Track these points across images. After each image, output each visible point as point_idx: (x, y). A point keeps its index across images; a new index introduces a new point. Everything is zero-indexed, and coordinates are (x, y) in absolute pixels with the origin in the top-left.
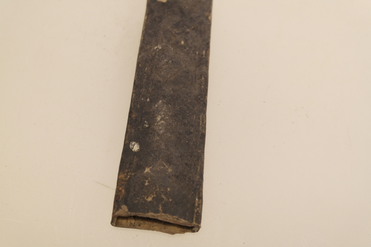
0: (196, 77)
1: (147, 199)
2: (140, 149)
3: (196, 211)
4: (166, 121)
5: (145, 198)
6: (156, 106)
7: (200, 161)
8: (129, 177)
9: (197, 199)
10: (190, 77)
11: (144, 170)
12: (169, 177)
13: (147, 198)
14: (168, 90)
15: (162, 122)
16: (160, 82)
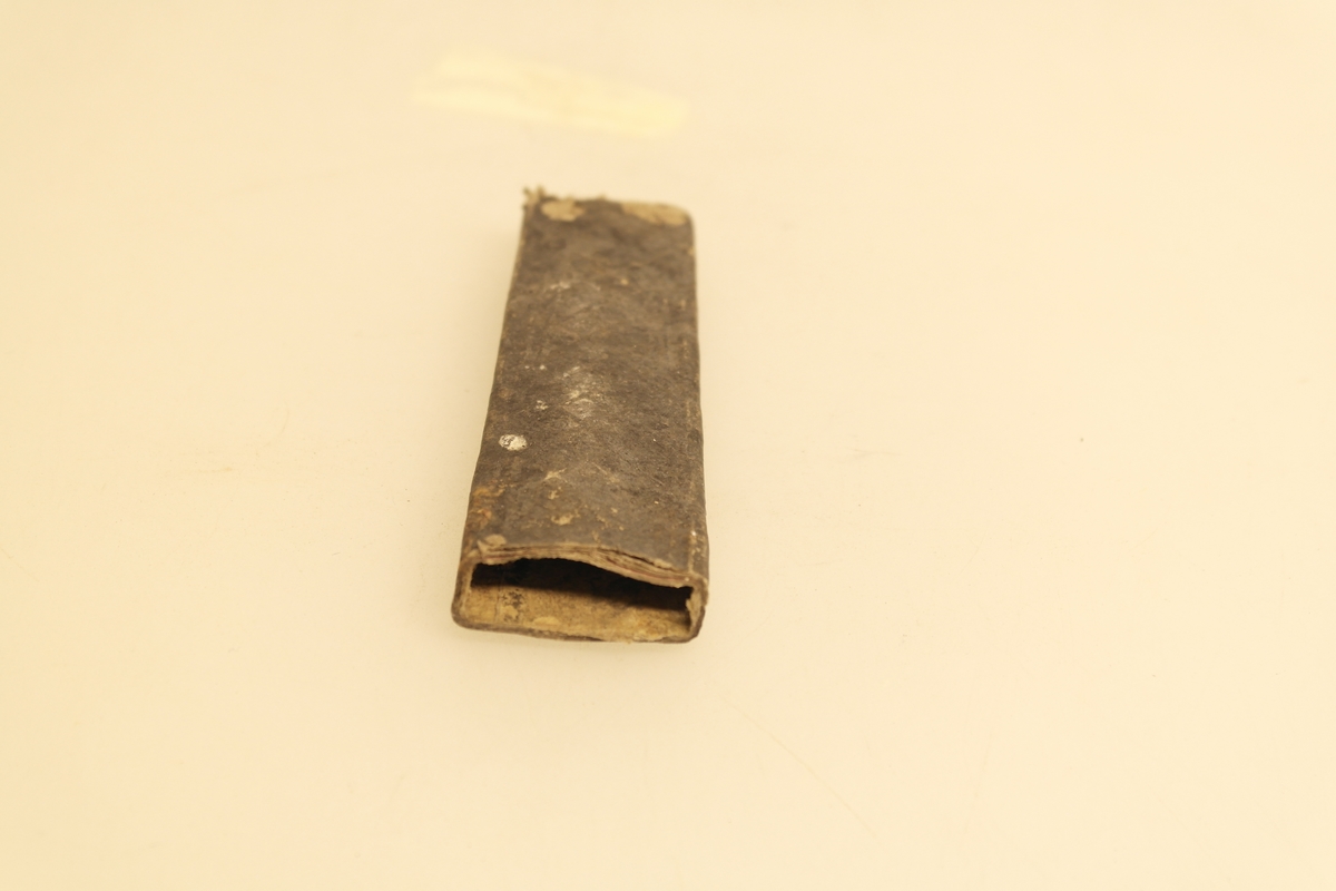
0: (665, 340)
1: (557, 522)
2: (528, 445)
3: (693, 552)
4: (594, 399)
5: (553, 519)
6: (566, 375)
7: (693, 474)
8: (501, 491)
9: (694, 534)
10: (652, 339)
11: (545, 475)
12: (615, 491)
13: (558, 518)
14: (597, 352)
15: (586, 400)
16: (571, 338)
